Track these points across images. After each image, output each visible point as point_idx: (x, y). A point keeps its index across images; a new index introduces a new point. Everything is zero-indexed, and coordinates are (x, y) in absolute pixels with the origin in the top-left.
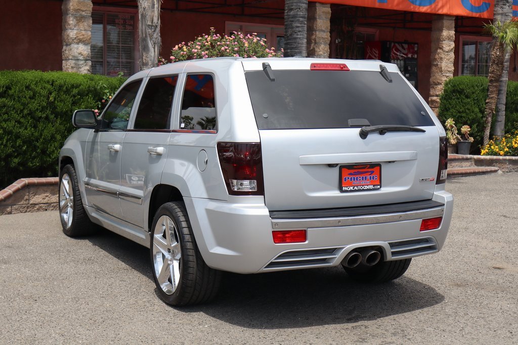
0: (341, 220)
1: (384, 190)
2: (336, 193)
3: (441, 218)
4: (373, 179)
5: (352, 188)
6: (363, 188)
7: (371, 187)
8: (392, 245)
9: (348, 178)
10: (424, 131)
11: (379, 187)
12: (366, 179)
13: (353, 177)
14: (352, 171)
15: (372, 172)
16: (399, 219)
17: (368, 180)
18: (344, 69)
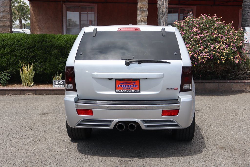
0: (109, 106)
1: (142, 93)
2: (114, 93)
3: (179, 110)
4: (135, 87)
5: (122, 91)
6: (128, 91)
7: (134, 91)
8: (145, 122)
9: (120, 86)
10: (170, 63)
11: (138, 91)
12: (131, 87)
13: (123, 85)
14: (122, 82)
15: (135, 83)
16: (146, 108)
17: (132, 87)
18: (137, 30)
